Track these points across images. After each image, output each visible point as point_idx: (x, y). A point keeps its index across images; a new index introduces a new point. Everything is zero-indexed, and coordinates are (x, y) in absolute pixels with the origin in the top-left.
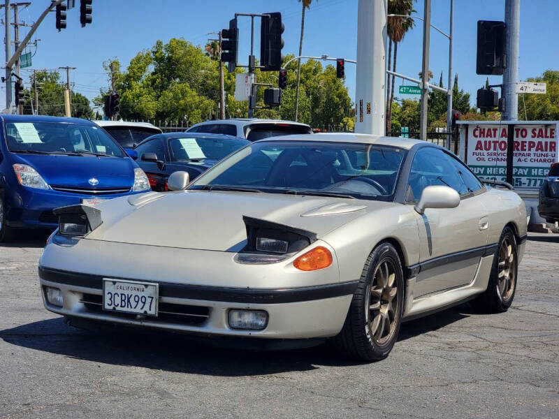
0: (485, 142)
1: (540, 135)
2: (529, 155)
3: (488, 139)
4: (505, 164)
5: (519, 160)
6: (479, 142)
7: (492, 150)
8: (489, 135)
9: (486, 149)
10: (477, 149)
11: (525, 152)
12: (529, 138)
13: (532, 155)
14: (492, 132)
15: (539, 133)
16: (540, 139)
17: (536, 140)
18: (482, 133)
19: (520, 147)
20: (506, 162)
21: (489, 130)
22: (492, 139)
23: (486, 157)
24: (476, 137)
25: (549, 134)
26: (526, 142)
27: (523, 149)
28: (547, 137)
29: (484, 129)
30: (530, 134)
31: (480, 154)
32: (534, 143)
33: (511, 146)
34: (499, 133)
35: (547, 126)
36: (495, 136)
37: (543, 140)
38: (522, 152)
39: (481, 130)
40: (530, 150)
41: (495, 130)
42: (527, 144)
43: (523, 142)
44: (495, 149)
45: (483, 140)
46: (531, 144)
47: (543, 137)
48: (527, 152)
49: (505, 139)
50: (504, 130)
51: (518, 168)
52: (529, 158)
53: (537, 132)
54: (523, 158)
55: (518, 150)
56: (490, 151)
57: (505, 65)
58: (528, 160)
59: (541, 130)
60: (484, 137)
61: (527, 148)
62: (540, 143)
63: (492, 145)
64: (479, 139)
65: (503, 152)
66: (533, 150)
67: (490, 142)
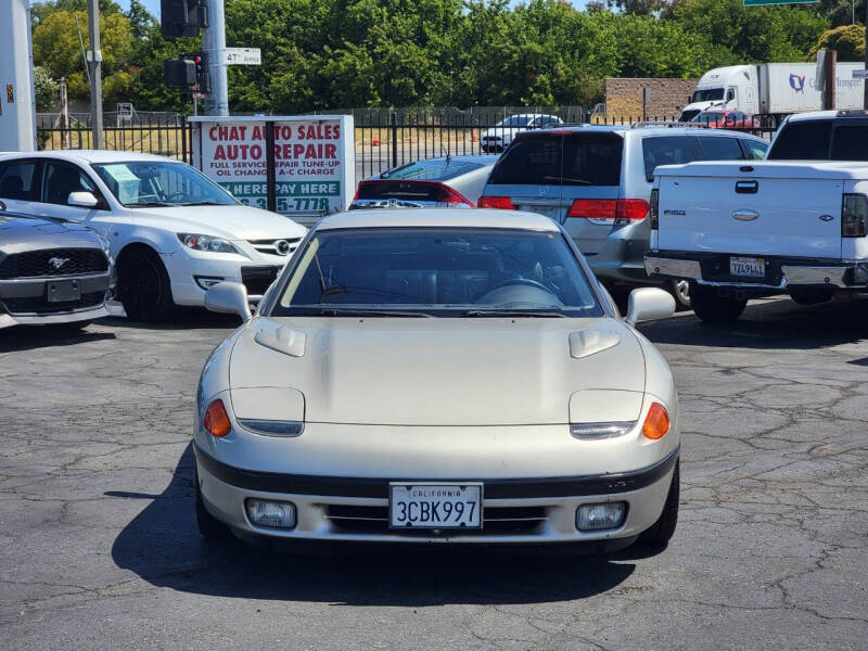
0: (229, 147)
1: (311, 135)
2: (296, 164)
3: (234, 143)
4: (264, 178)
5: (282, 172)
6: (220, 148)
7: (239, 159)
8: (234, 136)
9: (231, 158)
10: (216, 158)
11: (289, 161)
12: (294, 140)
13: (301, 165)
14: (239, 132)
15: (309, 132)
16: (311, 141)
17: (305, 143)
18: (223, 134)
19: (281, 154)
20: (266, 177)
21: (234, 129)
22: (239, 143)
23: (232, 170)
24: (215, 139)
25: (323, 134)
26: (289, 146)
27: (286, 157)
28: (320, 137)
29: (226, 128)
30: (295, 133)
31: (221, 165)
32: (302, 147)
33: (272, 151)
34: (249, 133)
35: (321, 122)
36: (243, 139)
37: (316, 143)
38: (285, 161)
39: (220, 129)
40: (296, 157)
41: (243, 129)
42: (292, 149)
43: (286, 146)
44: (244, 157)
45: (225, 144)
46: (298, 149)
47: (314, 138)
48: (293, 160)
49: (263, 144)
50: (256, 128)
51: (281, 184)
52: (296, 169)
53: (306, 131)
54: (286, 169)
55: (279, 157)
56: (237, 161)
57: (206, 23)
58: (295, 172)
59: (311, 128)
60: (226, 139)
61: (292, 154)
62: (311, 147)
63: (240, 151)
64: (218, 143)
65: (257, 161)
66: (302, 156)
67: (236, 147)
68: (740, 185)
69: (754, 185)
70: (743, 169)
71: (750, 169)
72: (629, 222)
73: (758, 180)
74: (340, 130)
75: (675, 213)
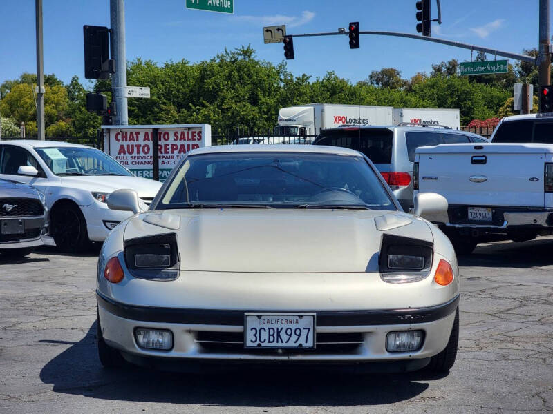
0: (128, 146)
1: (182, 138)
2: (172, 157)
3: (131, 143)
4: (151, 167)
5: (163, 163)
6: (122, 146)
7: (135, 154)
8: (132, 139)
9: (129, 153)
10: (119, 153)
11: (168, 155)
12: (171, 141)
13: (176, 158)
14: (135, 136)
15: (181, 135)
16: (183, 142)
17: (179, 143)
18: (124, 137)
19: (163, 150)
20: (152, 166)
21: (132, 134)
22: (135, 143)
23: (130, 161)
24: (119, 141)
25: (190, 137)
26: (168, 145)
27: (166, 152)
28: (188, 139)
29: (126, 134)
30: (172, 137)
31: (123, 158)
32: (177, 146)
33: (157, 148)
34: (141, 137)
35: (189, 129)
36: (137, 140)
37: (186, 143)
38: (165, 155)
39: (123, 134)
40: (173, 152)
41: (137, 134)
42: (170, 147)
43: (166, 145)
44: (138, 152)
45: (125, 144)
46: (174, 147)
47: (185, 140)
48: (170, 154)
49: (150, 143)
50: (147, 134)
51: (162, 170)
52: (173, 160)
53: (179, 135)
54: (166, 161)
55: (162, 153)
56: (133, 155)
57: (114, 70)
58: (172, 162)
59: (183, 133)
60: (126, 141)
61: (170, 150)
62: (182, 145)
63: (135, 148)
64: (121, 143)
65: (147, 155)
66: (176, 152)
67: (133, 146)
68: (474, 159)
69: (484, 158)
70: (476, 147)
71: (481, 147)
72: (397, 188)
73: (487, 155)
74: (202, 135)
75: (430, 178)
